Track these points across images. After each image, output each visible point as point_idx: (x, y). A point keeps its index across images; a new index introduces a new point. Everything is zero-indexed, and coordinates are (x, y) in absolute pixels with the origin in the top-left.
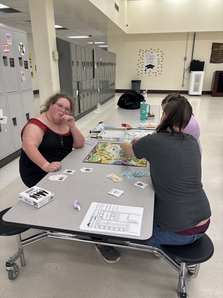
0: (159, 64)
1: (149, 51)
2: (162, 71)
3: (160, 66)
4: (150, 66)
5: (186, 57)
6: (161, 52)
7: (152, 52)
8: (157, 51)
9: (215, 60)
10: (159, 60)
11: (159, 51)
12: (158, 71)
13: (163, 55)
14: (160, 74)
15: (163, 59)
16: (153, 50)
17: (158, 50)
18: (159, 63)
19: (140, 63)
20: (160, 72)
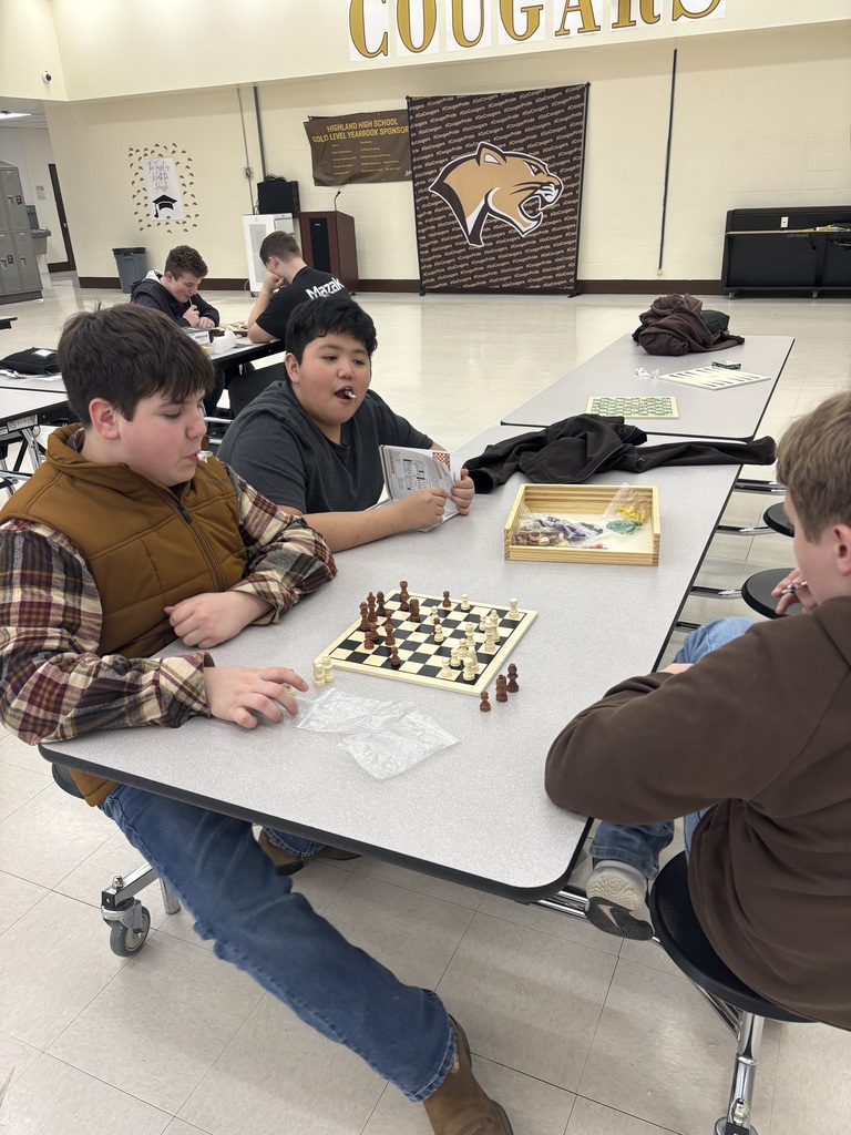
0: (185, 193)
1: (153, 152)
2: (197, 215)
3: (189, 199)
4: (165, 202)
5: (248, 169)
6: (184, 152)
7: (160, 155)
8: (174, 152)
9: (325, 174)
10: (183, 181)
11: (179, 151)
12: (188, 216)
13: (189, 164)
14: (195, 225)
15: (191, 174)
16: (162, 147)
17: (174, 148)
18: (184, 189)
19: (139, 191)
20: (193, 220)
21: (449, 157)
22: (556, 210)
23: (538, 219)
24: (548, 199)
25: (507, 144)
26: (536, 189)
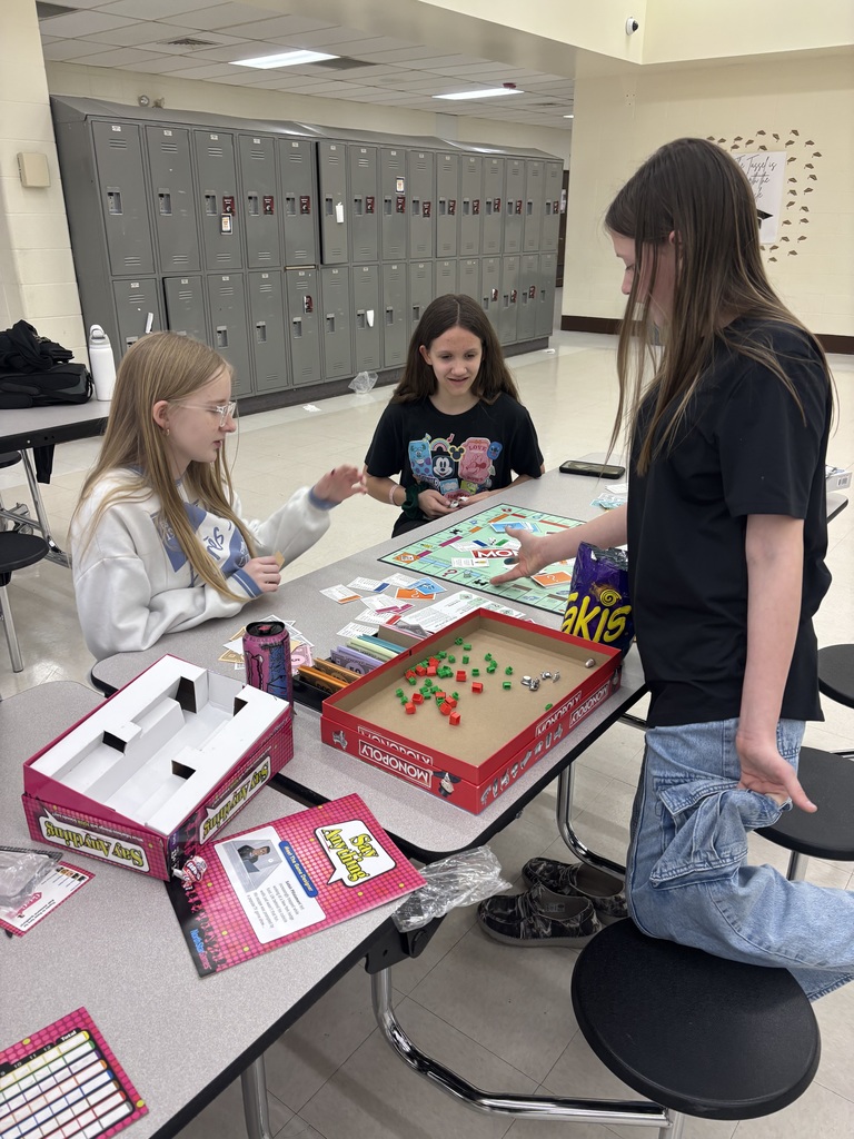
0: (791, 204)
1: (750, 142)
2: (803, 238)
3: (795, 214)
6: (810, 143)
7: (763, 148)
8: (791, 143)
10: (792, 186)
11: (800, 141)
12: (786, 239)
13: (814, 160)
14: (793, 253)
15: (814, 177)
16: (769, 135)
17: (793, 137)
18: (792, 198)
20: (793, 244)
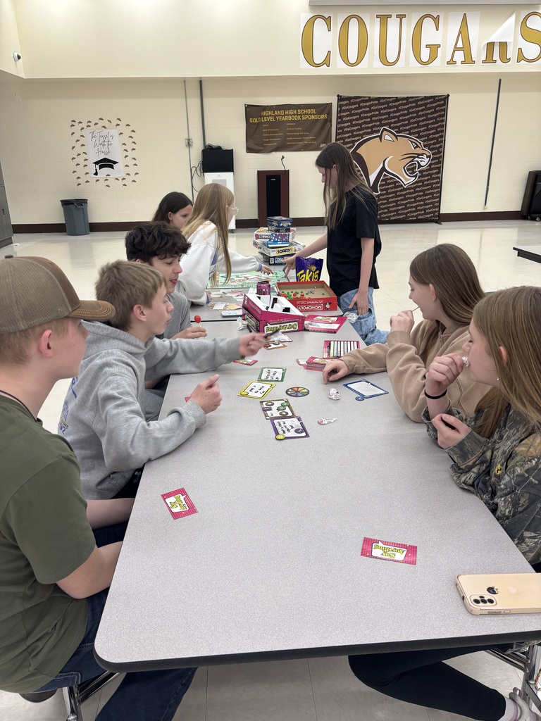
0: (126, 156)
1: (96, 124)
2: (137, 174)
3: (130, 162)
4: (106, 163)
5: (189, 140)
6: (128, 125)
7: (104, 127)
9: (255, 144)
10: (124, 147)
11: (123, 124)
12: (128, 174)
13: (132, 134)
14: (134, 181)
15: (134, 143)
16: (106, 120)
17: (119, 122)
18: (126, 153)
19: (79, 155)
20: (133, 177)
21: (362, 136)
22: (427, 170)
23: (415, 176)
24: (422, 164)
25: (399, 129)
26: (415, 157)
